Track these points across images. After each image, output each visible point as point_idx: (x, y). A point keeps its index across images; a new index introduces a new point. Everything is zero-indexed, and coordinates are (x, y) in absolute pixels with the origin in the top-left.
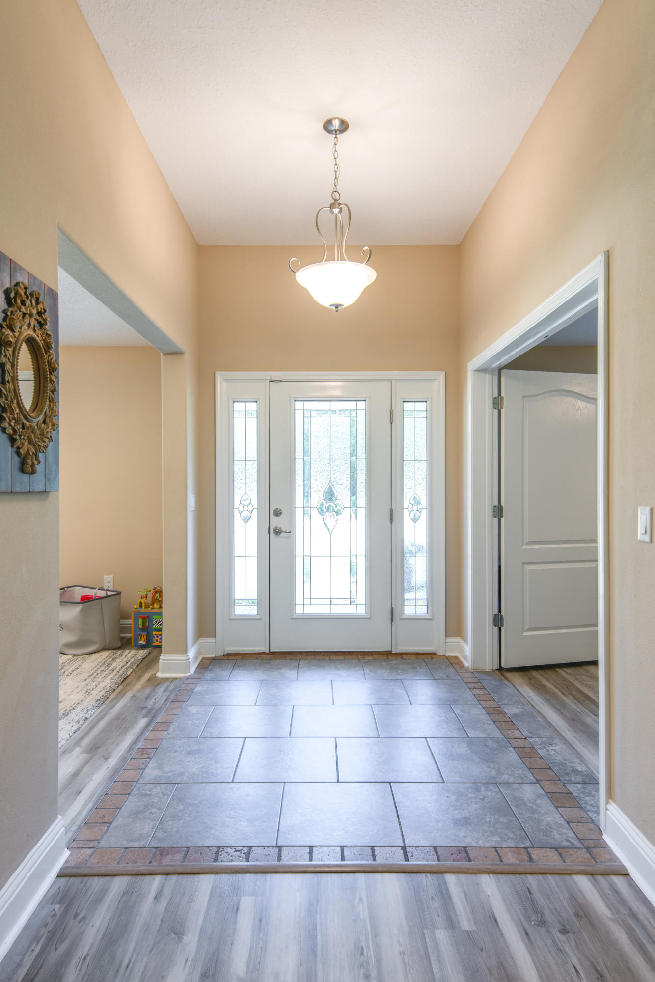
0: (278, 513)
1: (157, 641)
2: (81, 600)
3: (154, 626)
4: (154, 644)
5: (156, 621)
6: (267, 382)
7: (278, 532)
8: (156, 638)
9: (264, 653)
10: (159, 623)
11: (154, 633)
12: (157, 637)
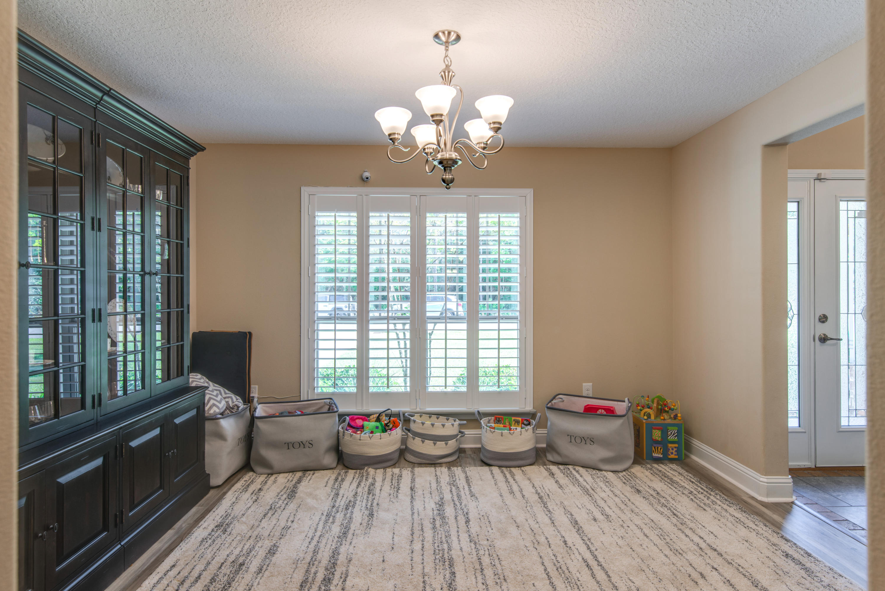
0: (823, 319)
1: (672, 453)
2: (584, 411)
3: (669, 438)
4: (669, 457)
5: (671, 433)
6: (812, 181)
7: (824, 339)
8: (671, 451)
9: (809, 469)
10: (674, 434)
11: (670, 445)
12: (673, 449)
